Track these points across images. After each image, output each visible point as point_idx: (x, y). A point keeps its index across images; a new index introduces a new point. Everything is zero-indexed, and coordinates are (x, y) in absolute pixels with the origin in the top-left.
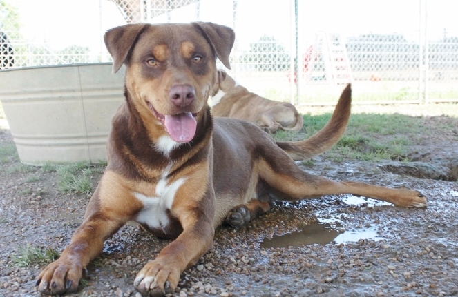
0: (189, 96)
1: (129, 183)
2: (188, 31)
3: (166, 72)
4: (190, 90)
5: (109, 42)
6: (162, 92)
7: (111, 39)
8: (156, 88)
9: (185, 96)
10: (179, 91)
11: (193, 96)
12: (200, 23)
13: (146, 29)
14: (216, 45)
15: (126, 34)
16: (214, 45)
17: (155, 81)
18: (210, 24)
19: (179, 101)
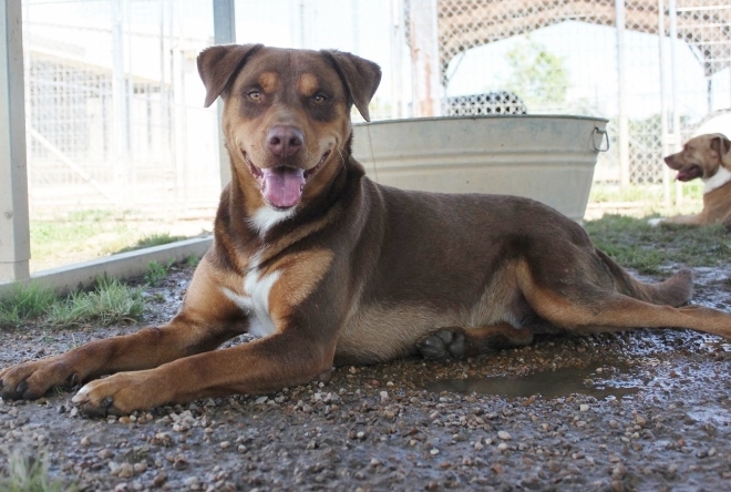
0: (294, 141)
1: (218, 274)
2: (312, 59)
3: (270, 108)
4: (296, 133)
5: (204, 66)
6: (259, 134)
7: (207, 60)
8: (253, 131)
9: (287, 141)
10: (280, 133)
11: (299, 144)
12: (335, 51)
13: (255, 50)
14: (353, 85)
15: (228, 56)
16: (349, 85)
17: (255, 121)
18: (349, 55)
19: (278, 147)
